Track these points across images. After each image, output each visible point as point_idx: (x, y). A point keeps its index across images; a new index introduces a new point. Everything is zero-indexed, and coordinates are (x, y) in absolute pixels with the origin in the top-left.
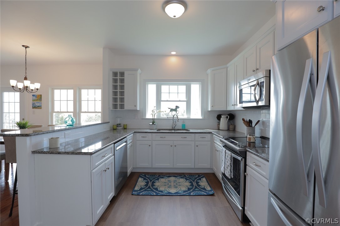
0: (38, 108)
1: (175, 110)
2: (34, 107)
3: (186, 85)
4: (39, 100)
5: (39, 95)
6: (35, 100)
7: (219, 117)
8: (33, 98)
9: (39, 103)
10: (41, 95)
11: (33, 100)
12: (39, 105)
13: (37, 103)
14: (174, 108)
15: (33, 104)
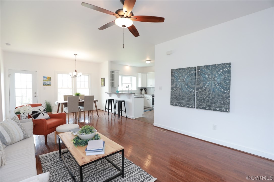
0: (48, 85)
1: (128, 87)
2: (45, 85)
3: (131, 77)
4: (49, 80)
5: (48, 77)
6: (45, 80)
7: (141, 90)
8: (43, 79)
9: (49, 82)
10: (50, 77)
11: (44, 80)
12: (48, 84)
13: (47, 82)
14: (128, 86)
15: (44, 83)
